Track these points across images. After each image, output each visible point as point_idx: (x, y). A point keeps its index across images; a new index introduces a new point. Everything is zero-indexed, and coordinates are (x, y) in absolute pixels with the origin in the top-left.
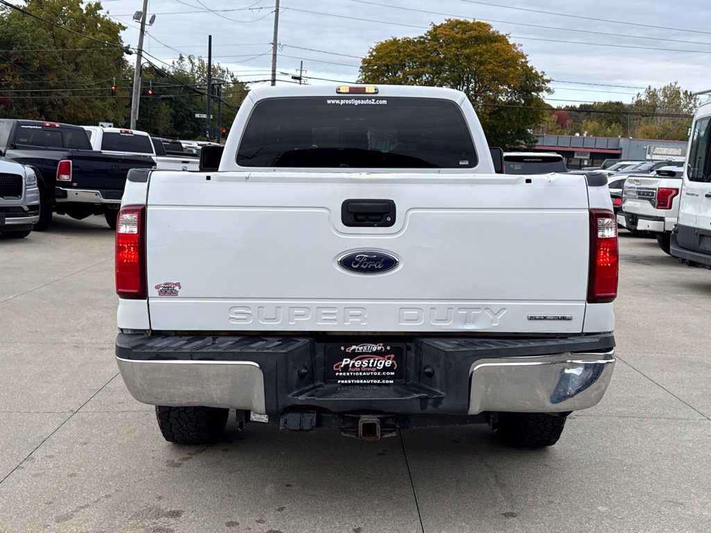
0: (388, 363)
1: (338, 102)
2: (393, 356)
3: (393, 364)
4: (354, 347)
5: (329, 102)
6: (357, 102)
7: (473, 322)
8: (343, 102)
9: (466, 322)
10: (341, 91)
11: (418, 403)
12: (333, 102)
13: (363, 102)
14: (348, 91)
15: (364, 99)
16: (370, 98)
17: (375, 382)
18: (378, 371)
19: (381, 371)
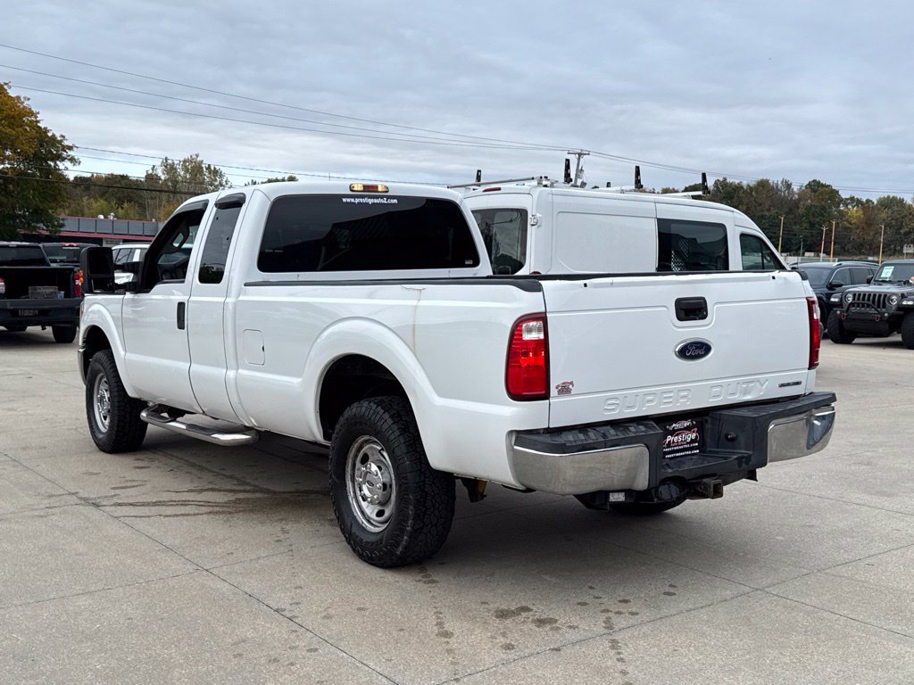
0: (694, 436)
1: (353, 200)
2: (696, 429)
3: (696, 437)
4: (674, 425)
5: (344, 200)
6: (371, 201)
7: (749, 393)
8: (357, 201)
9: (745, 394)
10: (356, 189)
11: (736, 462)
12: (349, 200)
13: (376, 201)
14: (362, 189)
15: (377, 197)
16: (382, 197)
17: (687, 453)
18: (688, 443)
19: (689, 443)
